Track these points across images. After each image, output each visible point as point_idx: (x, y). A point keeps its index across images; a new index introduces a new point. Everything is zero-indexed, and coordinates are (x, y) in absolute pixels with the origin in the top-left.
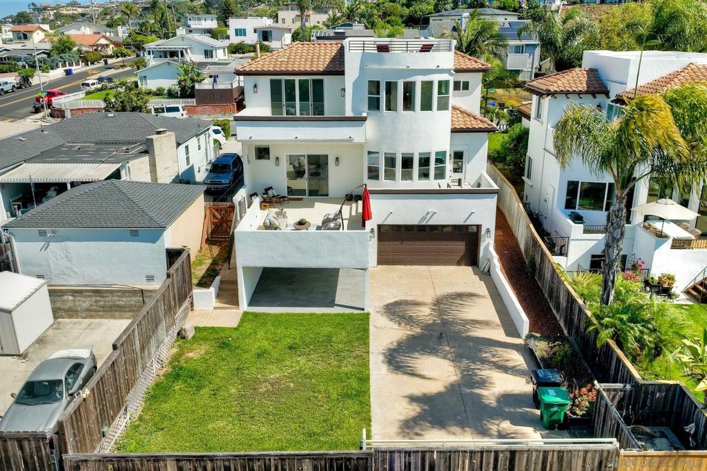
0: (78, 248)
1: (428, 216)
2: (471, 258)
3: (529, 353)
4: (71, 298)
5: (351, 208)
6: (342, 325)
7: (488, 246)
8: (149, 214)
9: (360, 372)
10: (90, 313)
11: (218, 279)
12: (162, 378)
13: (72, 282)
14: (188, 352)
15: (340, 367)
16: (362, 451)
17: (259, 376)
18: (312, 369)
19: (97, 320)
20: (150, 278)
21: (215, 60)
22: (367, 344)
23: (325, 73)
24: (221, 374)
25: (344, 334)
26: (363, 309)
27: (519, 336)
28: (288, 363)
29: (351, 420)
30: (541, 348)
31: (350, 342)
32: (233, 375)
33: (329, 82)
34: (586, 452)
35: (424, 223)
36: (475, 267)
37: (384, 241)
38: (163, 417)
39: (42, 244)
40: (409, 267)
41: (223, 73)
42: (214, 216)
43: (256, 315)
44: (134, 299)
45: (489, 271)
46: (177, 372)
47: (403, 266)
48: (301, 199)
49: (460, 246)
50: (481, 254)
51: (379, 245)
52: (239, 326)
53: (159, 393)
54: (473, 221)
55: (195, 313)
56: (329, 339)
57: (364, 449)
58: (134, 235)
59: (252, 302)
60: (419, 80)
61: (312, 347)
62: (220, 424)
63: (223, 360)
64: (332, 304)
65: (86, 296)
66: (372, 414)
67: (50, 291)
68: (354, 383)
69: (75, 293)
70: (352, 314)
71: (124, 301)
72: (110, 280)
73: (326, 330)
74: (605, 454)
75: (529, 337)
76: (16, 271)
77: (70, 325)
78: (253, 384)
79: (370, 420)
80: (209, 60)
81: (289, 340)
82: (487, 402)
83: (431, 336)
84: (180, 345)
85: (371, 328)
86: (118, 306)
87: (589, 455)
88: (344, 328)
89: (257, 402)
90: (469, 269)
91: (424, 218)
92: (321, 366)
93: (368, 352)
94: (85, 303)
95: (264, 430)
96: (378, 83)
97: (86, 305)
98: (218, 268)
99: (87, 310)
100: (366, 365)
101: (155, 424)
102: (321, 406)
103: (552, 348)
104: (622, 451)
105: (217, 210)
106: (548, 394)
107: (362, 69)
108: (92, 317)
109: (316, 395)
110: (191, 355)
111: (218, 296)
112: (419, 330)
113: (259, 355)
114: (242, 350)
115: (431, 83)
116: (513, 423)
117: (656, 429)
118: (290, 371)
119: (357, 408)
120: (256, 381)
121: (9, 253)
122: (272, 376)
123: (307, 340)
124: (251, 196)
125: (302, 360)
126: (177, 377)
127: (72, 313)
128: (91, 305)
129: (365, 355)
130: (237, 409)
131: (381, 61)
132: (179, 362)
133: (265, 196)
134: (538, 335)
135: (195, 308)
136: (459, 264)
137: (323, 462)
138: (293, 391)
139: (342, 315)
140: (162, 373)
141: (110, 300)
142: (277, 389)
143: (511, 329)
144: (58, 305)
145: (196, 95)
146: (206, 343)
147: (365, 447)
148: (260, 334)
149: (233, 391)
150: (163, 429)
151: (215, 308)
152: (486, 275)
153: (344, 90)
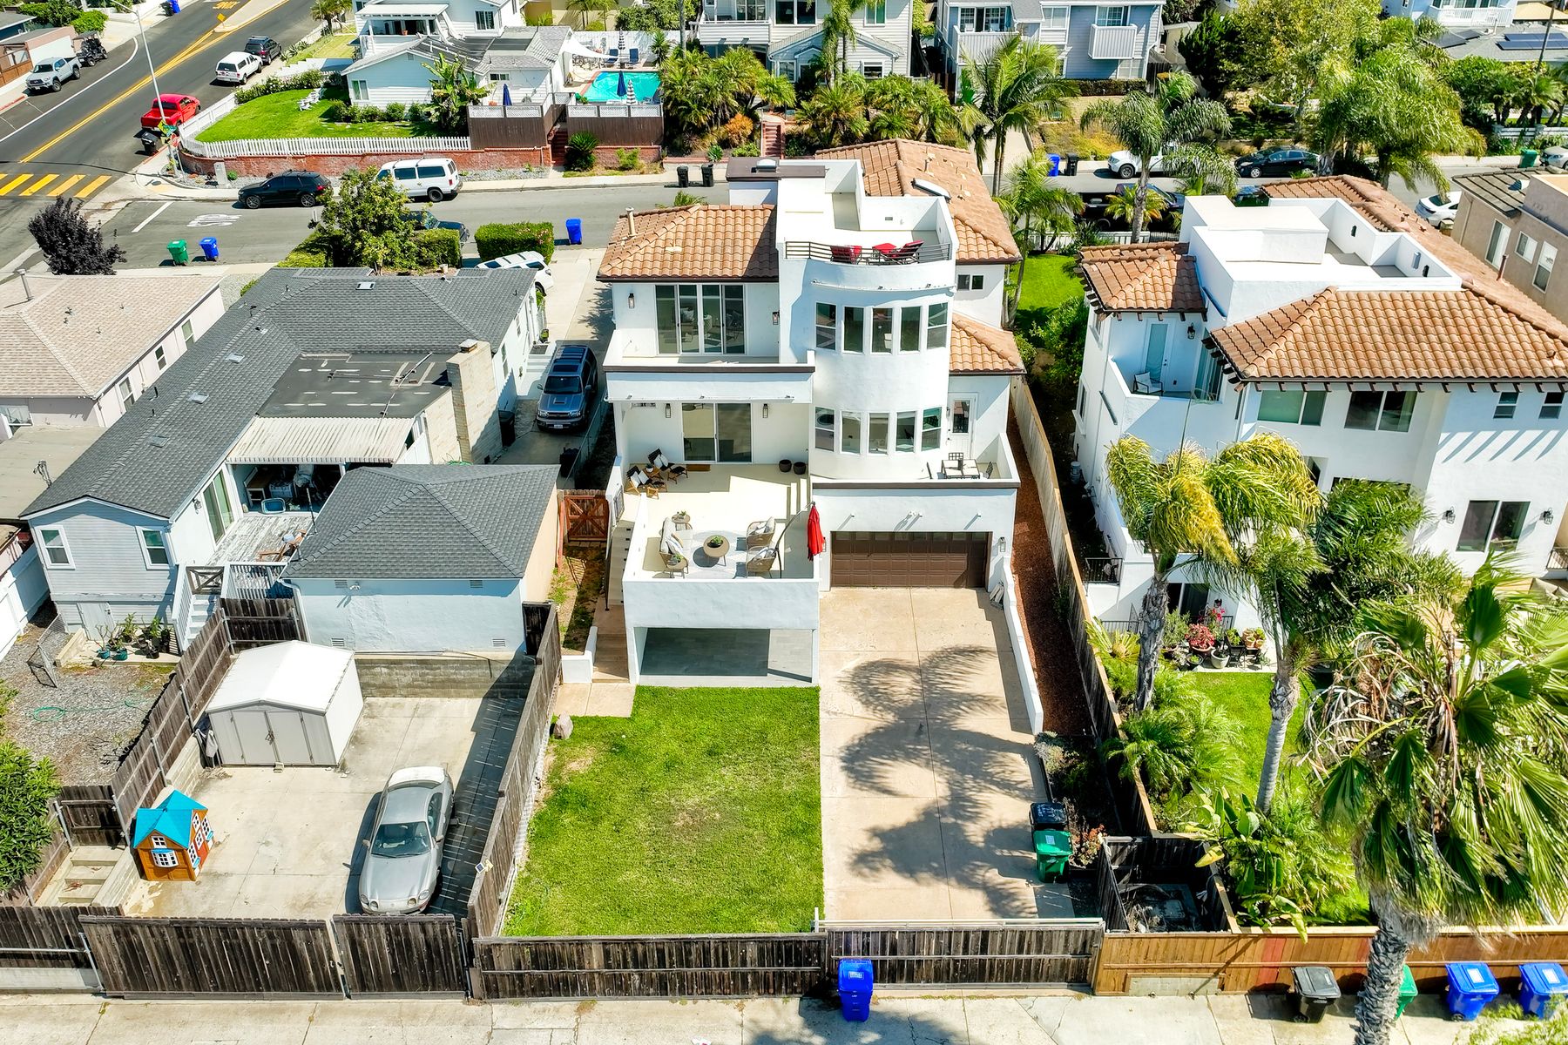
0: (392, 604)
1: (910, 521)
2: (977, 577)
3: (1038, 764)
4: (385, 670)
5: (789, 490)
6: (780, 710)
7: (1002, 564)
8: (494, 552)
9: (807, 794)
10: (413, 690)
11: (593, 631)
12: (544, 805)
13: (385, 648)
14: (569, 762)
15: (779, 785)
16: (813, 934)
17: (673, 801)
18: (744, 789)
19: (424, 700)
20: (499, 642)
21: (497, 32)
22: (816, 745)
23: (746, 279)
24: (620, 797)
25: (784, 728)
26: (809, 680)
27: (1029, 730)
28: (709, 779)
29: (798, 869)
30: (1054, 756)
31: (793, 741)
32: (636, 800)
33: (752, 294)
34: (1068, 932)
35: (903, 530)
36: (981, 590)
37: (840, 552)
38: (558, 866)
39: (339, 598)
40: (879, 589)
41: (520, 70)
42: (573, 510)
43: (655, 692)
44: (477, 671)
45: (1001, 602)
46: (562, 798)
47: (871, 589)
48: (706, 468)
49: (961, 561)
50: (991, 572)
51: (833, 560)
52: (633, 714)
53: (545, 830)
54: (978, 527)
55: (567, 691)
56: (762, 737)
57: (817, 930)
58: (476, 586)
59: (646, 668)
60: (897, 307)
61: (739, 751)
62: (632, 875)
63: (620, 774)
64: (762, 669)
65: (408, 669)
66: (824, 860)
67: (357, 661)
68: (799, 811)
69: (391, 664)
70: (794, 688)
71: (462, 675)
72: (440, 646)
73: (758, 720)
74: (1090, 934)
75: (1042, 738)
76: (304, 638)
77: (388, 709)
78: (664, 815)
79: (822, 870)
80: (487, 33)
81: (707, 739)
82: (973, 839)
83: (906, 730)
84: (555, 750)
85: (822, 714)
86: (454, 680)
87: (1072, 935)
88: (783, 717)
89: (674, 843)
90: (970, 595)
91: (903, 522)
92: (754, 784)
93: (818, 760)
94: (406, 677)
95: (688, 884)
96: (833, 308)
97: (407, 680)
98: (590, 608)
99: (409, 686)
100: (814, 782)
101: (549, 877)
102: (759, 849)
103: (1067, 759)
104: (1108, 933)
105: (577, 501)
106: (1045, 841)
107: (806, 284)
108: (415, 695)
109: (751, 831)
110: (574, 766)
111: (597, 661)
112: (890, 717)
113: (669, 767)
114: (642, 756)
115: (917, 310)
116: (1002, 873)
117: (1171, 887)
118: (713, 793)
119: (804, 851)
120: (670, 809)
121: (293, 610)
122: (690, 802)
123: (733, 740)
124: (630, 474)
125: (728, 773)
126: (563, 804)
127: (386, 689)
128: (414, 680)
129: (813, 764)
130: (651, 854)
131: (837, 277)
132: (560, 778)
133: (650, 470)
134: (1053, 735)
135: (564, 681)
136: (957, 585)
137: (770, 945)
138: (720, 826)
139: (780, 691)
140: (541, 797)
141: (441, 673)
142: (699, 824)
143: (1020, 721)
144: (366, 679)
145: (471, 131)
146: (590, 744)
147: (817, 927)
148: (665, 729)
149: (642, 826)
150: (560, 883)
151: (594, 681)
152: (995, 609)
153: (776, 314)
